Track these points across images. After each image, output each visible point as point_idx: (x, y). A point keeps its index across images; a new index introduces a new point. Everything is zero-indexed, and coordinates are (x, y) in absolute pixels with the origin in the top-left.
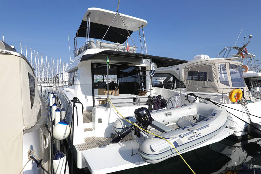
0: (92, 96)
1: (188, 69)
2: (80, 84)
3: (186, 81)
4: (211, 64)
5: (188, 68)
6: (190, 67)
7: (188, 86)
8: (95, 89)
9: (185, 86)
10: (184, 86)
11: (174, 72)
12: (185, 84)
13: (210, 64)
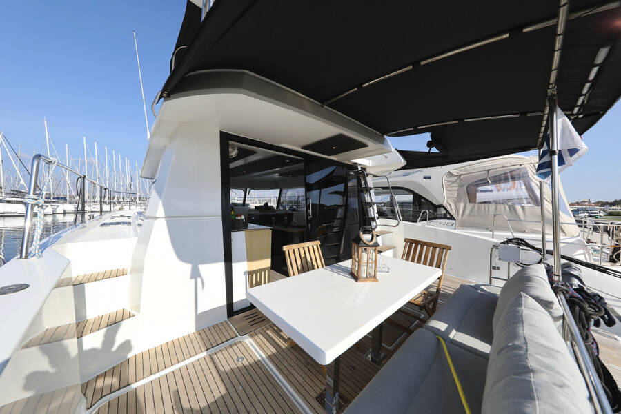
0: (221, 266)
1: (456, 178)
2: (167, 217)
3: (453, 205)
4: (526, 166)
5: (456, 176)
6: (462, 173)
7: (460, 216)
8: (232, 233)
9: (451, 215)
10: (448, 216)
11: (416, 183)
12: (453, 212)
13: (522, 166)
